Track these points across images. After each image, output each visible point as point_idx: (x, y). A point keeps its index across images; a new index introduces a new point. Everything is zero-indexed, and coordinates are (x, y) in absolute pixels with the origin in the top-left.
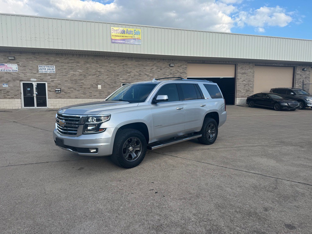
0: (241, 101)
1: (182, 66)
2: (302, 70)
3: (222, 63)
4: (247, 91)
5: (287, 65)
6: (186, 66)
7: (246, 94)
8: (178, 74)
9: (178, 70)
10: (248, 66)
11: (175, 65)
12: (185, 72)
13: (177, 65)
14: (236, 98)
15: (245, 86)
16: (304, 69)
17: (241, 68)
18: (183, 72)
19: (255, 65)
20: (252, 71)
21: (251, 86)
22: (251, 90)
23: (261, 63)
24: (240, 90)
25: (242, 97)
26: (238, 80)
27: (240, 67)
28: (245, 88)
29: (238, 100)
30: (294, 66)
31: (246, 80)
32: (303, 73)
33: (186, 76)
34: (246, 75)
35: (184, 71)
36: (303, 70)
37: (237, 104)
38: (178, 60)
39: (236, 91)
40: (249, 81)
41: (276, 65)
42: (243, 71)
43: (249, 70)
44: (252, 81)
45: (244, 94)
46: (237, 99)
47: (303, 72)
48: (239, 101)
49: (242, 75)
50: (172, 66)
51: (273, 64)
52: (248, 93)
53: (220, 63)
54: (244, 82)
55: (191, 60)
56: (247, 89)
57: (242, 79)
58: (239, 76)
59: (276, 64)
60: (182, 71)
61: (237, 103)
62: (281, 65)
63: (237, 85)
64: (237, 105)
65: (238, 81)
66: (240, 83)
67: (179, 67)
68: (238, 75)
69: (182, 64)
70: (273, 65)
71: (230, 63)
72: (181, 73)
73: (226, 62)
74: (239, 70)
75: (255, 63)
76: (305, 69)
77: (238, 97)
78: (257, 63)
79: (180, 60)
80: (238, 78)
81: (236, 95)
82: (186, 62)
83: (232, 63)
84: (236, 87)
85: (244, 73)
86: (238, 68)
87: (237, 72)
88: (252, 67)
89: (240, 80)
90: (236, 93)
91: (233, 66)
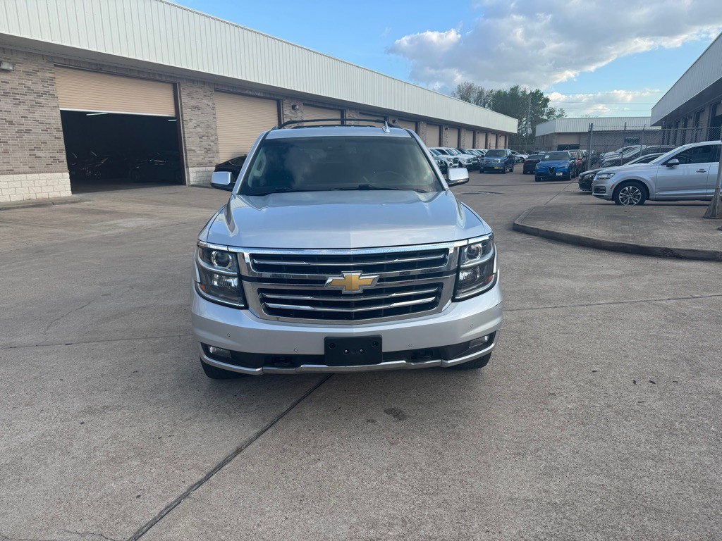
0: (199, 175)
1: (38, 74)
2: (291, 108)
3: (146, 76)
4: (208, 150)
5: (268, 96)
6: (51, 75)
7: (207, 159)
8: (31, 98)
9: (29, 84)
10: (200, 90)
11: (17, 67)
12: (51, 92)
13: (22, 69)
14: (187, 167)
15: (201, 140)
16: (295, 106)
17: (189, 94)
18: (45, 93)
19: (215, 91)
20: (210, 104)
21: (213, 138)
22: (214, 149)
23: (226, 86)
24: (193, 148)
25: (199, 165)
26: (185, 122)
27: (187, 92)
28: (203, 143)
29: (193, 172)
30: (279, 98)
31: (202, 125)
32: (293, 113)
33: (55, 105)
34: (199, 113)
35: (46, 89)
36: (293, 107)
37: (192, 183)
38: (22, 52)
39: (186, 152)
40: (208, 127)
41: (250, 93)
42: (193, 103)
43: (205, 101)
44: (214, 126)
45: (202, 157)
46: (190, 169)
47: (293, 111)
48: (195, 175)
49: (193, 112)
50: (7, 71)
51: (246, 90)
52: (209, 155)
53: (141, 76)
54: (199, 129)
55: (65, 59)
56: (207, 147)
57: (193, 121)
58: (187, 114)
59: (251, 91)
60: (39, 88)
61: (191, 179)
62: (259, 94)
63: (186, 136)
64: (193, 186)
65: (185, 126)
66: (191, 130)
67: (28, 73)
68: (184, 111)
69: (36, 68)
70: (247, 92)
71: (164, 79)
72: (40, 95)
73: (154, 74)
74: (185, 100)
75: (214, 84)
76: (297, 107)
77: (192, 164)
78: (217, 85)
79: (27, 53)
80: (185, 119)
81: (186, 159)
82: (48, 62)
83: (168, 79)
84: (184, 141)
85: (195, 108)
86: (182, 93)
87: (181, 104)
88: (209, 93)
89: (191, 124)
90: (186, 155)
91: (171, 86)
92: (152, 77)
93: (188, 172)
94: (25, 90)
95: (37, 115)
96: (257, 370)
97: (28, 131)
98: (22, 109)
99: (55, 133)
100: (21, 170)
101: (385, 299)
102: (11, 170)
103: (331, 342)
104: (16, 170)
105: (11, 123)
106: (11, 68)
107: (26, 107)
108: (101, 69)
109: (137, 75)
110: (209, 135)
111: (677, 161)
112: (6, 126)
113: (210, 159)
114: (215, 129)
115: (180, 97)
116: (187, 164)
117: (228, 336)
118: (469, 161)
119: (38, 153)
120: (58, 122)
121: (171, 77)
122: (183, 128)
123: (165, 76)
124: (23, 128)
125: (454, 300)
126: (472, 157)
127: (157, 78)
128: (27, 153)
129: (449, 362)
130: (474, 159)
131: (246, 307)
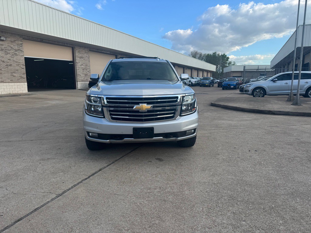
0: (82, 85)
1: (16, 42)
3: (61, 44)
4: (86, 75)
5: (112, 53)
6: (21, 43)
7: (85, 79)
8: (13, 52)
9: (12, 46)
10: (83, 50)
11: (7, 39)
12: (21, 50)
13: (10, 40)
14: (77, 82)
15: (83, 71)
17: (79, 52)
18: (18, 50)
19: (90, 51)
20: (87, 56)
21: (88, 70)
23: (94, 49)
24: (80, 74)
25: (82, 81)
26: (77, 63)
27: (78, 51)
29: (79, 84)
31: (84, 65)
33: (22, 55)
34: (83, 59)
35: (19, 48)
37: (79, 88)
38: (10, 33)
39: (77, 76)
40: (86, 65)
42: (80, 55)
43: (85, 55)
44: (89, 65)
46: (78, 83)
48: (80, 85)
49: (80, 59)
50: (3, 40)
51: (103, 50)
52: (87, 77)
53: (59, 44)
54: (82, 66)
55: (27, 36)
56: (86, 73)
57: (80, 63)
58: (78, 60)
59: (105, 51)
60: (16, 48)
61: (79, 87)
62: (108, 53)
63: (77, 69)
64: (79, 89)
65: (77, 65)
66: (79, 67)
67: (12, 42)
68: (76, 58)
69: (15, 39)
70: (103, 52)
72: (16, 51)
73: (64, 43)
74: (77, 54)
75: (89, 48)
77: (79, 81)
78: (91, 48)
79: (12, 33)
80: (77, 62)
81: (77, 79)
82: (20, 37)
83: (70, 46)
84: (76, 71)
85: (81, 57)
86: (76, 51)
87: (75, 56)
88: (87, 52)
89: (79, 64)
90: (77, 77)
91: (71, 49)
92: (63, 44)
93: (77, 84)
94: (10, 48)
95: (15, 59)
96: (108, 141)
97: (11, 65)
98: (8, 56)
99: (22, 66)
100: (7, 81)
101: (156, 114)
102: (3, 81)
103: (135, 129)
104: (5, 81)
105: (3, 62)
106: (5, 39)
107: (10, 55)
108: (42, 41)
109: (57, 43)
110: (87, 68)
111: (277, 79)
112: (1, 63)
113: (87, 79)
114: (89, 66)
115: (75, 53)
116: (77, 81)
117: (97, 128)
118: (195, 82)
119: (14, 75)
120: (23, 62)
121: (71, 44)
122: (76, 66)
123: (69, 44)
124: (8, 64)
125: (180, 116)
126: (196, 80)
127: (66, 45)
128: (10, 74)
129: (179, 138)
130: (197, 81)
131: (104, 117)
